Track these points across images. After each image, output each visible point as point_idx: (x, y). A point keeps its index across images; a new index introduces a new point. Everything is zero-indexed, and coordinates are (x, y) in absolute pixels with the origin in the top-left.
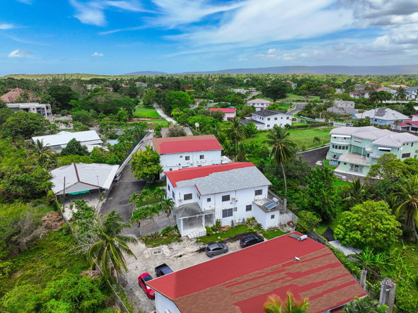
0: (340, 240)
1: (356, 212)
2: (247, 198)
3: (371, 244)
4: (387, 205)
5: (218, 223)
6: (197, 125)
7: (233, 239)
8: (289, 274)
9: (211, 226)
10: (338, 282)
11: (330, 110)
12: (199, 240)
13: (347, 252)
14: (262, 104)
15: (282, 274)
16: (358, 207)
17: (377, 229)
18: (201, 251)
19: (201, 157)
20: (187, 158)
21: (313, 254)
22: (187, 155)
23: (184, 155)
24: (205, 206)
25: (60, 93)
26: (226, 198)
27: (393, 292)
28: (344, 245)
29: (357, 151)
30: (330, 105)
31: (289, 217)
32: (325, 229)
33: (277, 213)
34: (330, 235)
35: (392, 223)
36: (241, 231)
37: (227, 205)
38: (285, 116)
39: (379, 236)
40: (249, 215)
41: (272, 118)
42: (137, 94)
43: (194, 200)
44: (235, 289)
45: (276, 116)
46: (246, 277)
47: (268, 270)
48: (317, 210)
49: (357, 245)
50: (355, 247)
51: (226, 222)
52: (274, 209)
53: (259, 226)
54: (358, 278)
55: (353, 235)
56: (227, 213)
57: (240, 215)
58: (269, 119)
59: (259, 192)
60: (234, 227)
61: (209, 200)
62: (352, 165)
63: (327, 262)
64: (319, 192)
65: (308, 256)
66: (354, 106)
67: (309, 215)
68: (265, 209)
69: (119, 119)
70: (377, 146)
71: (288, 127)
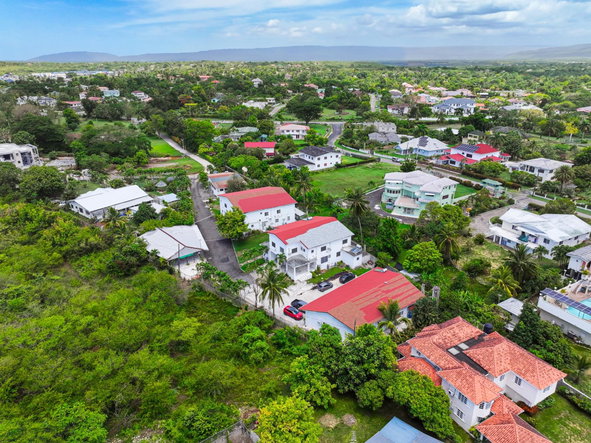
0: (407, 270)
1: (416, 250)
2: (337, 246)
3: (425, 269)
4: (434, 244)
5: (318, 268)
6: (245, 169)
7: (334, 278)
8: (383, 292)
9: (313, 271)
10: (410, 292)
11: (372, 137)
12: (309, 282)
13: (412, 276)
14: (298, 131)
15: (379, 293)
16: (416, 246)
17: (429, 260)
18: (314, 288)
19: (278, 212)
20: (266, 214)
21: (394, 279)
22: (266, 211)
23: (264, 211)
24: (309, 256)
26: (323, 249)
27: (438, 293)
28: (410, 272)
29: (408, 195)
30: (372, 130)
31: (368, 257)
32: (395, 263)
33: (360, 256)
34: (399, 267)
35: (437, 255)
36: (336, 272)
37: (324, 254)
38: (334, 155)
39: (430, 264)
40: (339, 259)
41: (322, 157)
43: (299, 252)
45: (325, 155)
46: (361, 296)
47: (371, 291)
48: (386, 249)
49: (418, 271)
50: (416, 273)
51: (324, 267)
52: (359, 253)
53: (348, 267)
54: (420, 290)
55: (415, 265)
56: (324, 260)
57: (333, 261)
58: (319, 159)
59: (345, 242)
60: (329, 270)
61: (313, 251)
62: (405, 209)
63: (402, 283)
64: (390, 238)
65: (391, 281)
66: (395, 131)
67: (384, 255)
68: (351, 253)
69: (138, 162)
70: (424, 192)
71: (338, 167)
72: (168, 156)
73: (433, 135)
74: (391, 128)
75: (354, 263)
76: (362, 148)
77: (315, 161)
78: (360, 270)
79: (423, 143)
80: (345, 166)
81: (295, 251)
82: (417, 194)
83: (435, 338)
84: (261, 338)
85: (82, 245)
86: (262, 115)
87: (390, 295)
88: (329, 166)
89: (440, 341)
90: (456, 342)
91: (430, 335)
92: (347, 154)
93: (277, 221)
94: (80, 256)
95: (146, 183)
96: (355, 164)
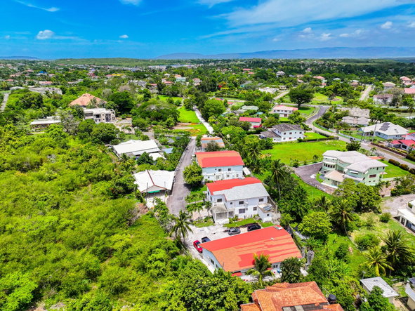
0: (300, 231)
3: (313, 234)
5: (237, 216)
6: (228, 136)
7: (244, 226)
8: (267, 246)
9: (232, 218)
10: (290, 251)
12: (225, 225)
13: (302, 238)
14: (286, 111)
15: (263, 245)
17: (317, 227)
18: (226, 231)
19: (229, 170)
21: (281, 238)
22: (221, 168)
23: (219, 168)
24: (229, 207)
25: (121, 100)
26: (241, 203)
28: (301, 234)
30: (346, 114)
31: (278, 215)
33: (270, 213)
35: (326, 224)
36: (250, 222)
37: (242, 207)
38: (299, 131)
39: (318, 230)
40: (256, 213)
41: (288, 133)
42: (178, 93)
43: (223, 202)
44: (240, 250)
45: (291, 131)
47: (256, 243)
48: (293, 213)
49: (307, 234)
50: (306, 236)
51: (241, 216)
53: (260, 220)
55: (306, 229)
56: (241, 211)
57: (250, 212)
58: (285, 134)
59: (261, 200)
60: (245, 220)
61: (231, 203)
62: (334, 181)
63: (287, 241)
65: (278, 238)
66: (367, 116)
67: (287, 216)
68: (263, 210)
69: (168, 125)
70: (349, 170)
71: (300, 141)
72: (190, 122)
74: (365, 113)
75: (265, 218)
76: (332, 128)
77: (282, 134)
79: (385, 128)
80: (305, 141)
81: (220, 200)
82: (345, 170)
83: (276, 295)
86: (267, 99)
87: (271, 249)
88: (293, 140)
89: (280, 298)
90: (295, 303)
91: (274, 291)
92: (316, 132)
93: (228, 176)
94: (99, 181)
95: (163, 140)
96: (315, 140)
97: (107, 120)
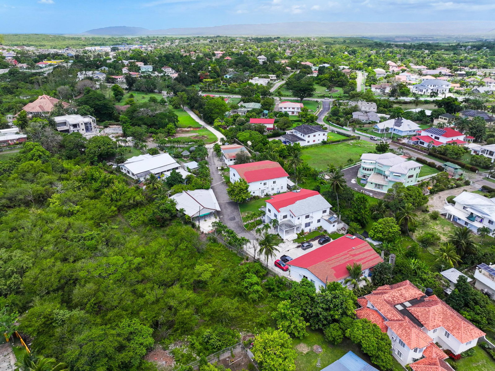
0: (372, 238)
1: (380, 224)
2: (318, 215)
3: (386, 239)
4: (395, 219)
5: (303, 231)
6: (249, 143)
7: (314, 240)
8: (351, 255)
9: (299, 232)
10: (372, 257)
11: (355, 115)
12: (295, 241)
13: (375, 243)
14: (293, 108)
15: (348, 255)
16: (380, 220)
17: (389, 232)
18: (298, 247)
19: (274, 182)
20: (265, 184)
21: (360, 246)
22: (265, 181)
23: (263, 182)
24: (296, 222)
25: (98, 103)
26: (307, 217)
27: (394, 259)
28: (374, 240)
29: (379, 173)
30: (356, 109)
31: (342, 225)
32: (362, 232)
33: (336, 224)
34: (366, 235)
35: (397, 228)
36: (317, 235)
37: (308, 220)
38: (322, 133)
39: (390, 235)
40: (319, 225)
41: (312, 135)
43: (289, 218)
44: (330, 262)
45: (314, 133)
46: (333, 257)
47: (341, 254)
48: (357, 220)
50: (379, 241)
51: (307, 230)
52: (335, 222)
53: (325, 231)
54: (380, 255)
55: (378, 235)
56: (307, 225)
57: (314, 226)
58: (309, 136)
59: (324, 212)
60: (311, 233)
61: (299, 218)
62: (376, 184)
63: (366, 249)
64: (360, 212)
65: (358, 247)
66: (375, 110)
67: (355, 224)
68: (329, 221)
69: (168, 132)
70: (392, 173)
71: (324, 143)
72: (190, 127)
73: (409, 116)
74: (373, 107)
75: (331, 229)
76: (346, 125)
77: (306, 138)
78: (335, 235)
79: (398, 124)
80: (330, 143)
81: (285, 217)
82: (387, 173)
83: (386, 296)
84: (257, 284)
85: (131, 201)
86: (265, 92)
87: (356, 258)
88: (317, 142)
90: (402, 300)
91: (382, 293)
92: (333, 131)
93: (273, 189)
94: (130, 209)
95: (175, 151)
96: (338, 141)
97: (88, 129)
